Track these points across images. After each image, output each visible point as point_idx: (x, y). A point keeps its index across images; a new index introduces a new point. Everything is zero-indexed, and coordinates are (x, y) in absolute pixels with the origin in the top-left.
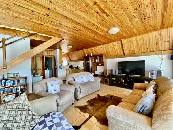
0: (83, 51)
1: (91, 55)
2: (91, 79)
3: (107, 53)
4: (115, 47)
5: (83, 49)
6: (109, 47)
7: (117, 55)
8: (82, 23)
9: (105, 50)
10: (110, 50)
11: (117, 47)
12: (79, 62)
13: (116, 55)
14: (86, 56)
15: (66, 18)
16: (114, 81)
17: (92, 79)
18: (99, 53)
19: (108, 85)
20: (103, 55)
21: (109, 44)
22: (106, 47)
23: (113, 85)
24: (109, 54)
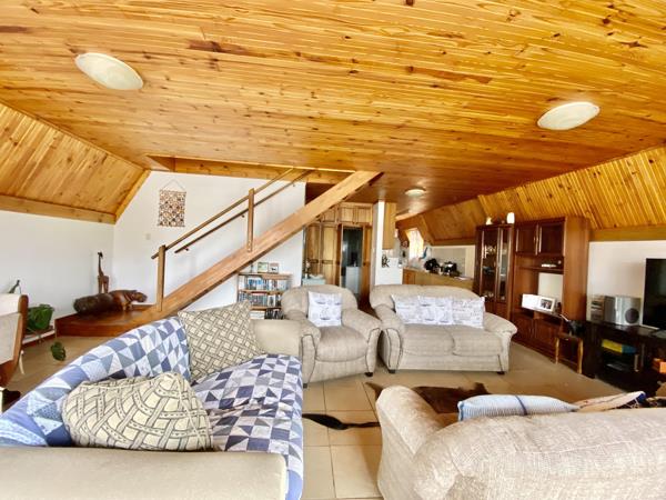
0: (479, 204)
1: (511, 219)
2: (468, 319)
3: (594, 210)
4: (635, 179)
5: (475, 197)
6: (602, 181)
7: (655, 222)
8: (409, 121)
9: (581, 194)
10: (610, 195)
11: (648, 180)
12: (464, 250)
13: (650, 224)
14: (489, 222)
15: (356, 123)
16: (610, 356)
17: (474, 318)
18: (550, 210)
19: (575, 369)
20: (562, 220)
21: (601, 167)
22: (583, 183)
23: (600, 378)
24: (604, 218)
